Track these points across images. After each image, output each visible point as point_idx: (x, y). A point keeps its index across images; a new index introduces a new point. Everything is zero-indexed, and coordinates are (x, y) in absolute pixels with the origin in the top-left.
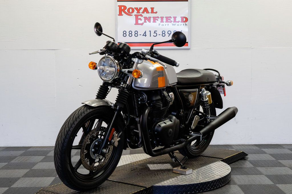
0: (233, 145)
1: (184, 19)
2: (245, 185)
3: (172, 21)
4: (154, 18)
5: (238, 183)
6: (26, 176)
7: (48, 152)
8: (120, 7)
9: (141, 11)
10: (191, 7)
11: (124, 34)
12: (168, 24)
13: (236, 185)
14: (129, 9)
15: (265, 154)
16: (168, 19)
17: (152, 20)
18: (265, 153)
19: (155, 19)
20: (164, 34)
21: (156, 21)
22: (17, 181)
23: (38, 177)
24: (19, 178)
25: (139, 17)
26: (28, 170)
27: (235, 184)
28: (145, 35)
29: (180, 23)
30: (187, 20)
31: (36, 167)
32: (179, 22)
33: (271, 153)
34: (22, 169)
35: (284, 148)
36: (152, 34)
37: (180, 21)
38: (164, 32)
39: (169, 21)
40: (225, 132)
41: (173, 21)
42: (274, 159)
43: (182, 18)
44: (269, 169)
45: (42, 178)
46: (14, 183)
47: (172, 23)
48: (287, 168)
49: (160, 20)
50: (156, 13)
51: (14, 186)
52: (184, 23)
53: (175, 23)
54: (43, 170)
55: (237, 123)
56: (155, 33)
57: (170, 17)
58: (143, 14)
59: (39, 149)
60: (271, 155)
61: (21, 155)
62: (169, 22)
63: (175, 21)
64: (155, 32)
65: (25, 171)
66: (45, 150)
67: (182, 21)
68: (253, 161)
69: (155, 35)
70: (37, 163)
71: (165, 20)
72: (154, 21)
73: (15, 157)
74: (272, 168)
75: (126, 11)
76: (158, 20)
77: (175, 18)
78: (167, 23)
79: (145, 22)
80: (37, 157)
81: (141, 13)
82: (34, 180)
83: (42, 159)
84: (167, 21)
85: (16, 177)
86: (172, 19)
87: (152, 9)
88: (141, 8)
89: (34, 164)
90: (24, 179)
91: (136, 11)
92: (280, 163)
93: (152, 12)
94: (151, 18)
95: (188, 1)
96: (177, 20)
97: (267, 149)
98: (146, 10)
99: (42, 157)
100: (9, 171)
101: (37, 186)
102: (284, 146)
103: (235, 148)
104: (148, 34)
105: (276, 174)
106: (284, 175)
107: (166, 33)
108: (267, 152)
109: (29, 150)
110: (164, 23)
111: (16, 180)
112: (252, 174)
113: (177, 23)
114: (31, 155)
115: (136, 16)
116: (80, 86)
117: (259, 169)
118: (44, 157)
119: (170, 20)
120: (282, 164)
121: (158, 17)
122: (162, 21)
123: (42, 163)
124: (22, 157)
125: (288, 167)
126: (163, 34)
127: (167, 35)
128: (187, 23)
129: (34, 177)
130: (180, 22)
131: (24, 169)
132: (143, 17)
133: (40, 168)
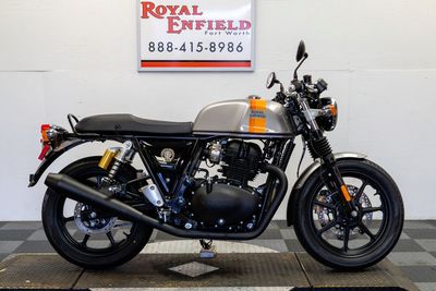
1: (245, 25)
4: (198, 22)
8: (144, 4)
9: (178, 11)
11: (151, 47)
12: (220, 33)
14: (159, 7)
17: (194, 25)
21: (201, 27)
25: (174, 21)
28: (183, 48)
29: (238, 31)
30: (249, 25)
32: (236, 29)
36: (195, 47)
37: (239, 27)
38: (213, 45)
39: (221, 27)
41: (227, 27)
47: (226, 30)
49: (206, 25)
50: (201, 14)
52: (245, 31)
53: (230, 31)
56: (198, 46)
57: (223, 21)
58: (180, 16)
62: (221, 29)
64: (200, 44)
67: (242, 28)
69: (199, 49)
71: (214, 25)
75: (154, 10)
76: (203, 26)
77: (230, 22)
78: (218, 31)
79: (184, 28)
81: (177, 15)
84: (218, 28)
91: (169, 11)
93: (195, 13)
94: (193, 23)
96: (234, 26)
98: (185, 10)
104: (188, 47)
107: (217, 47)
113: (234, 31)
115: (170, 19)
119: (223, 25)
121: (204, 21)
122: (210, 28)
126: (212, 47)
127: (218, 49)
128: (249, 31)
130: (238, 29)
132: (181, 20)
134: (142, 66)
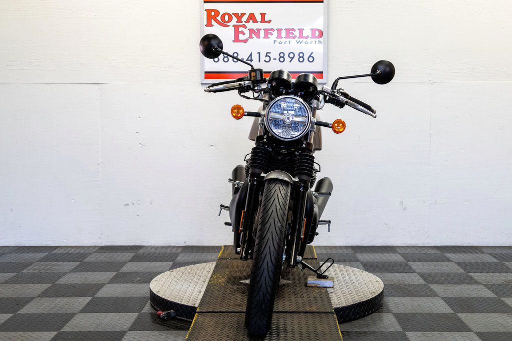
0: (398, 247)
1: (317, 33)
2: (405, 314)
3: (296, 36)
4: (266, 30)
5: (394, 310)
6: (44, 294)
7: (85, 256)
8: (209, 11)
9: (244, 19)
10: (328, 12)
12: (289, 42)
13: (390, 314)
14: (224, 15)
15: (449, 263)
16: (289, 32)
17: (262, 33)
18: (449, 260)
19: (268, 32)
20: (283, 57)
21: (269, 36)
22: (29, 304)
23: (63, 296)
24: (32, 299)
25: (241, 29)
26: (49, 285)
27: (389, 311)
28: (250, 59)
29: (309, 40)
30: (321, 34)
31: (62, 281)
32: (307, 37)
33: (461, 261)
34: (39, 283)
35: (483, 253)
36: (263, 58)
37: (310, 36)
38: (282, 55)
39: (291, 35)
40: (385, 224)
41: (298, 36)
42: (462, 271)
43: (313, 31)
44: (450, 287)
45: (71, 299)
46: (23, 306)
47: (297, 39)
48: (481, 286)
49: (275, 33)
50: (269, 22)
51: (24, 311)
52: (317, 40)
53: (301, 40)
54: (74, 286)
55: (404, 209)
56: (266, 56)
57: (293, 30)
58: (246, 24)
59: (72, 251)
60: (458, 264)
61: (40, 261)
62: (291, 38)
63: (301, 36)
64: (268, 54)
65: (44, 287)
66: (82, 251)
67: (313, 36)
68: (426, 273)
69: (267, 59)
70: (66, 273)
71: (283, 34)
72: (266, 37)
73: (30, 264)
74: (456, 285)
75: (219, 18)
76: (272, 34)
77: (301, 31)
78: (288, 40)
79: (251, 37)
80: (66, 263)
81: (244, 23)
82: (56, 302)
83: (75, 266)
84: (287, 37)
85: (28, 296)
86: (297, 33)
87: (263, 15)
88: (243, 14)
89: (60, 275)
90: (40, 300)
91: (235, 19)
92: (471, 277)
93: (263, 20)
94: (261, 31)
95: (322, 2)
96: (304, 35)
97: (453, 255)
98: (252, 17)
99: (74, 265)
100: (18, 287)
101: (60, 312)
102: (484, 250)
103: (400, 251)
104: (255, 57)
105: (461, 296)
106: (474, 298)
107: (286, 57)
108: (453, 260)
109: (54, 252)
110: (283, 40)
111: (27, 301)
112: (420, 296)
113: (304, 40)
114: (57, 261)
115: (236, 27)
116: (140, 145)
117: (434, 287)
118: (78, 263)
119: (293, 34)
120: (474, 279)
121: (273, 30)
122: (279, 36)
123: (73, 273)
124: (42, 263)
125: (483, 285)
126: (281, 57)
127: (287, 59)
128: (321, 39)
129: (57, 296)
130: (309, 38)
131: (42, 283)
132: (247, 29)
133: (69, 283)
134: (206, 78)
